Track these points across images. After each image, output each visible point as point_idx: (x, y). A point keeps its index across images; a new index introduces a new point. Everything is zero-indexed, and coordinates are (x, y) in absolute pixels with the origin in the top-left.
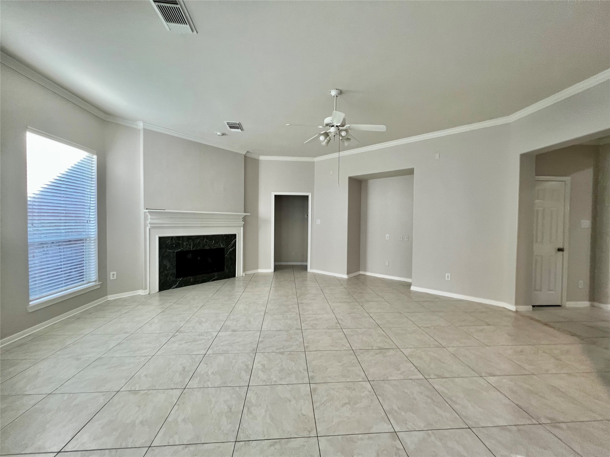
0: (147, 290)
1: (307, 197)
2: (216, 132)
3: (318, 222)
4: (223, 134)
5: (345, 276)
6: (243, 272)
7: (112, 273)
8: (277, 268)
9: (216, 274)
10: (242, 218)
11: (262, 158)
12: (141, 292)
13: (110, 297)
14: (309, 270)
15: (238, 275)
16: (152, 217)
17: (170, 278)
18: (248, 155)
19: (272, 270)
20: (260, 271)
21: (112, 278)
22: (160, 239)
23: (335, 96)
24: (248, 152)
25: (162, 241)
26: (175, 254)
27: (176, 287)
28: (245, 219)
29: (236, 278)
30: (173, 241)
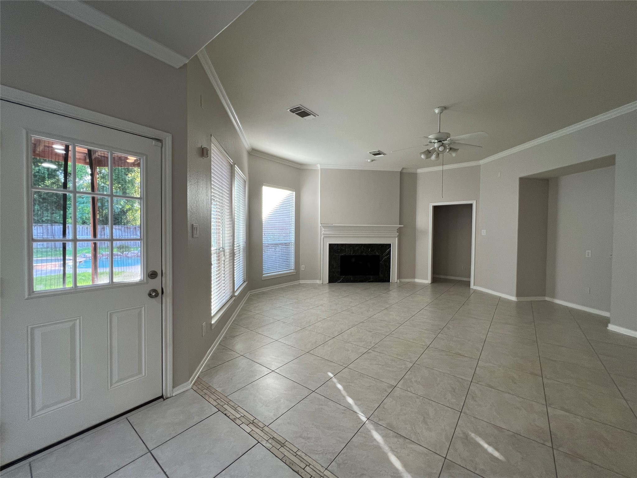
0: (321, 281)
1: (471, 205)
2: (366, 160)
3: (484, 232)
4: (373, 161)
5: (514, 298)
6: (397, 279)
7: (302, 266)
8: (435, 280)
9: (371, 277)
10: (396, 229)
11: (419, 171)
12: (318, 282)
13: (302, 282)
14: (472, 286)
15: (393, 281)
16: (325, 230)
17: (336, 274)
18: (404, 171)
19: (429, 281)
20: (417, 280)
21: (302, 269)
22: (330, 245)
23: (439, 113)
24: (403, 169)
25: (331, 246)
26: (340, 257)
27: (340, 282)
28: (400, 230)
29: (391, 284)
30: (338, 247)
